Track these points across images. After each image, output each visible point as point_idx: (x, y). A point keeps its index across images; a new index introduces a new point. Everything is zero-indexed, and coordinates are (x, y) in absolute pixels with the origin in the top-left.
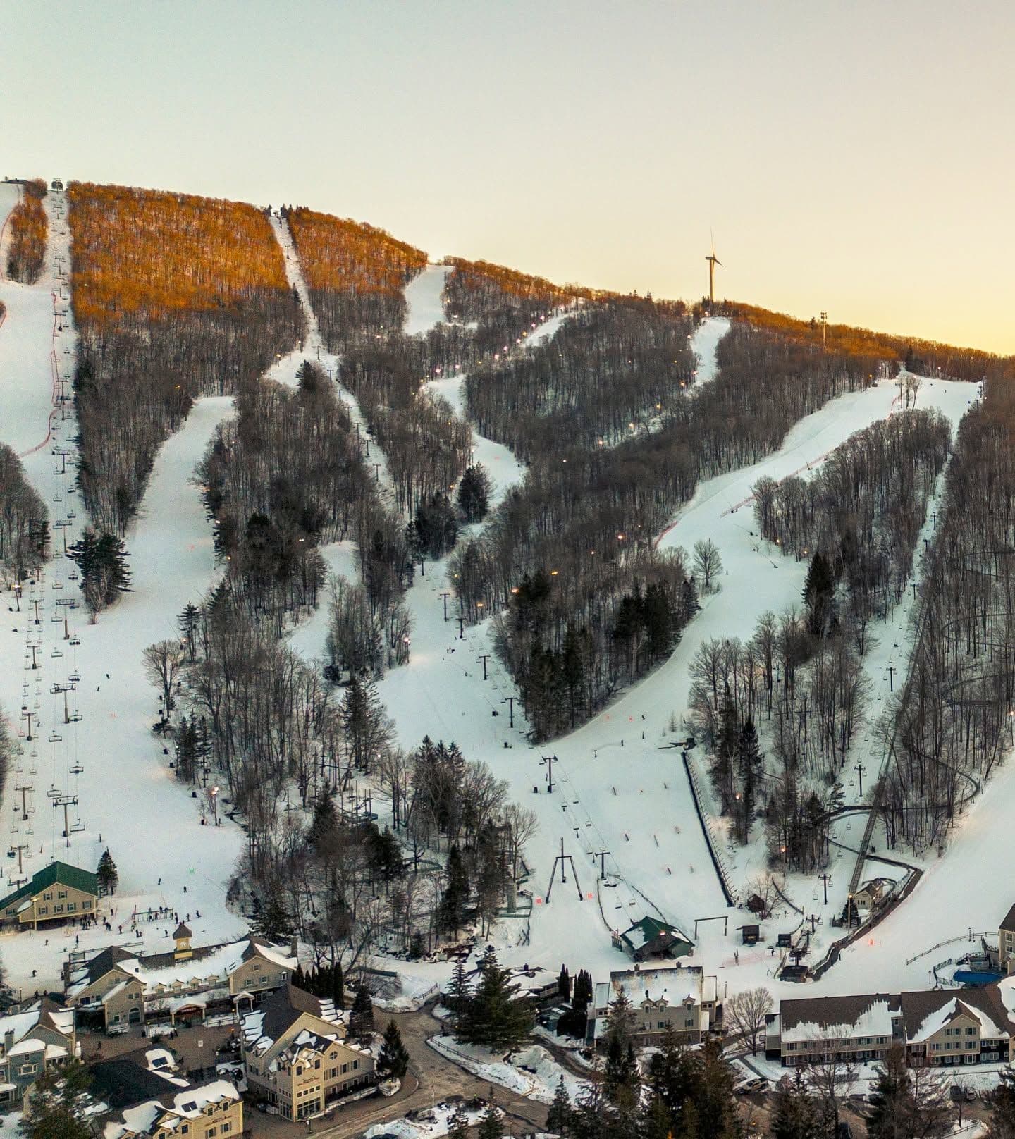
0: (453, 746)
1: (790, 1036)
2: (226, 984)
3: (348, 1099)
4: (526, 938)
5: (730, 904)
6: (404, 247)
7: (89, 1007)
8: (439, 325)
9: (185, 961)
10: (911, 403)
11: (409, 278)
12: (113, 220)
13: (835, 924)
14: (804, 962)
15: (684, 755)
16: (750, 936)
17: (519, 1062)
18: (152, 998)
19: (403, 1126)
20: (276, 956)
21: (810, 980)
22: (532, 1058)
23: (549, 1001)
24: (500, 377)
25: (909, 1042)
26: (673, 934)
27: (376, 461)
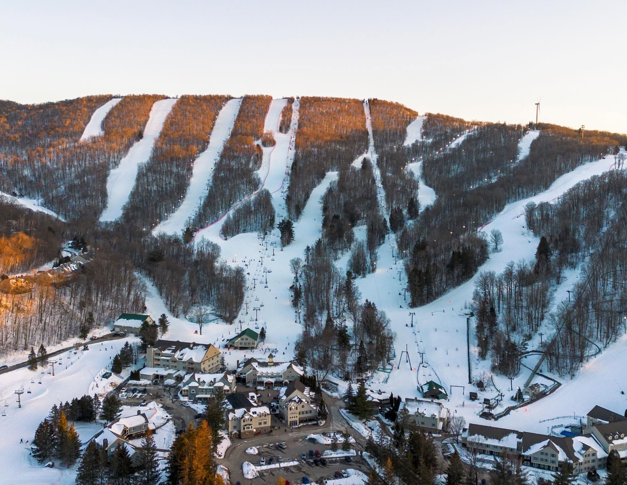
0: (373, 304)
1: (470, 439)
2: (281, 376)
3: (307, 423)
4: (386, 381)
5: (470, 382)
6: (409, 110)
7: (242, 376)
8: (417, 141)
9: (270, 366)
10: (621, 166)
11: (410, 123)
12: (312, 110)
13: (513, 399)
14: (493, 412)
15: (468, 319)
16: (473, 397)
17: (369, 426)
18: (259, 377)
19: (319, 436)
20: (298, 370)
21: (493, 420)
22: (373, 425)
23: (386, 405)
24: (437, 161)
25: (523, 454)
26: (440, 389)
27: (381, 195)
